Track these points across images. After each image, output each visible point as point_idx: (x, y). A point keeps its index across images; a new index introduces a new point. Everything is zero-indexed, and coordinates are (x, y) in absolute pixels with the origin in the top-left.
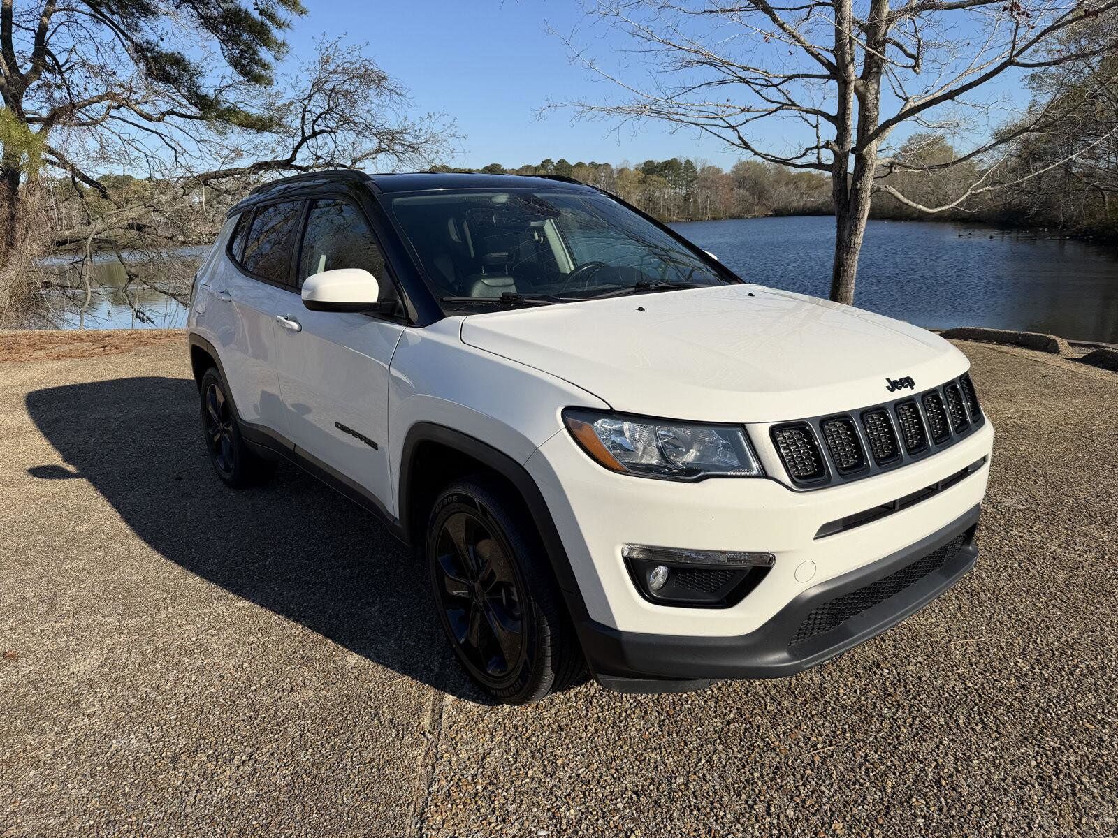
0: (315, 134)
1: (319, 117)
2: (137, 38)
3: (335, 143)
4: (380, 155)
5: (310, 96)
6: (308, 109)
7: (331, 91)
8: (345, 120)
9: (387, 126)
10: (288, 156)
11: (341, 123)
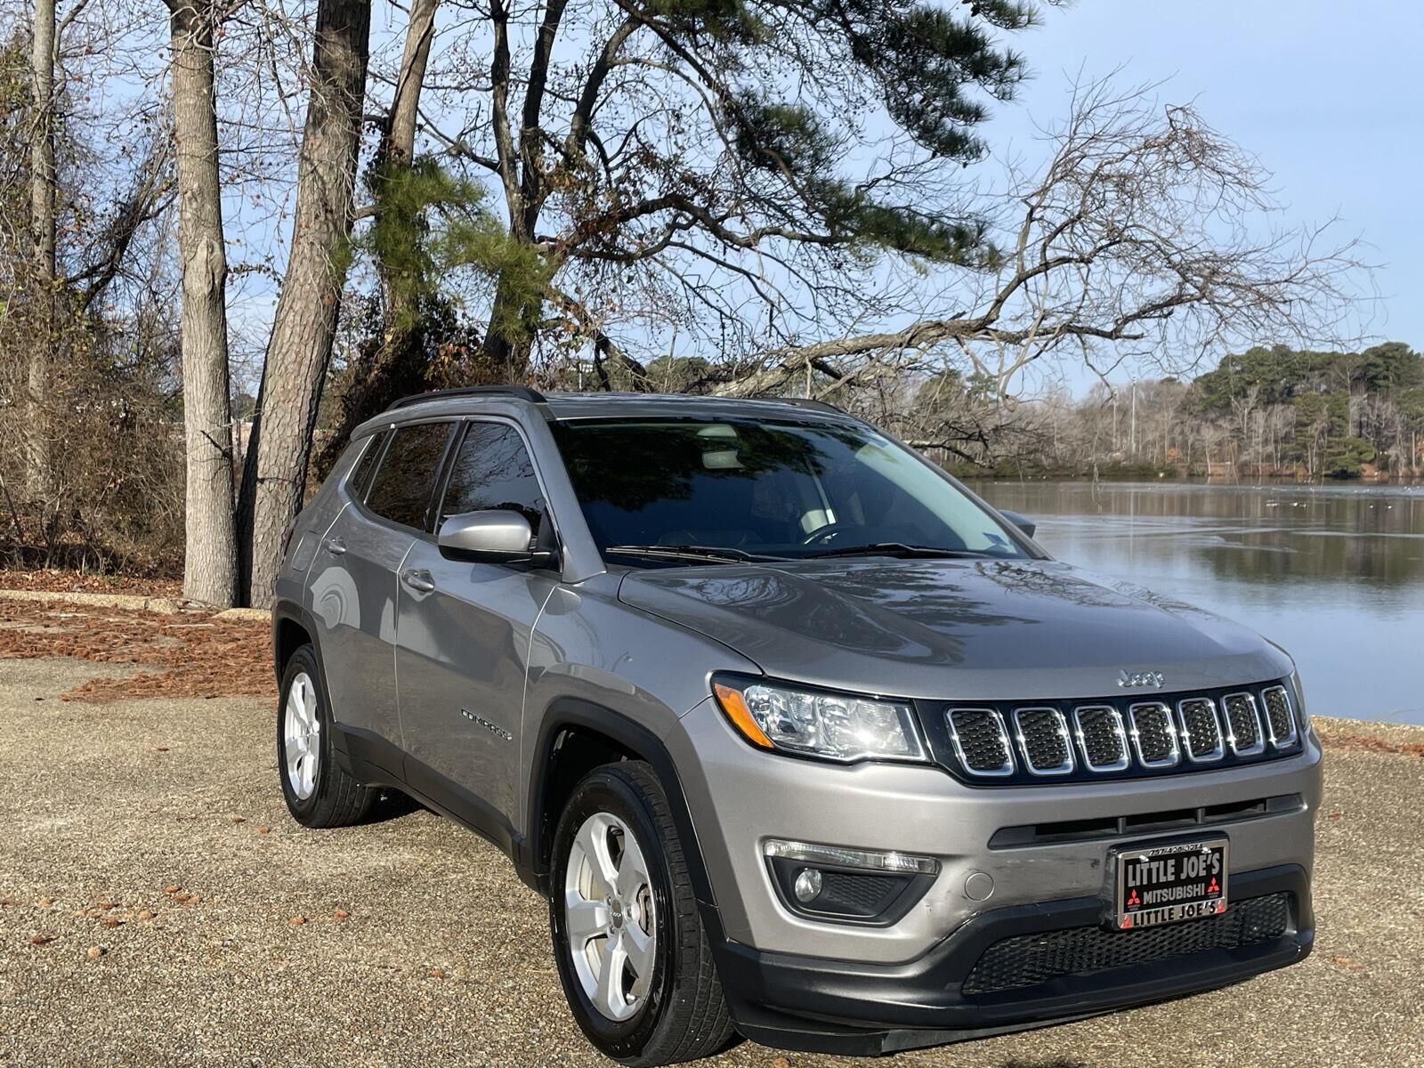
0: (1046, 266)
1: (1060, 230)
2: (734, 83)
3: (1086, 283)
4: (1177, 308)
5: (1044, 190)
6: (1037, 215)
7: (1093, 178)
8: (1115, 236)
9: (1204, 247)
10: (981, 312)
11: (1104, 242)
